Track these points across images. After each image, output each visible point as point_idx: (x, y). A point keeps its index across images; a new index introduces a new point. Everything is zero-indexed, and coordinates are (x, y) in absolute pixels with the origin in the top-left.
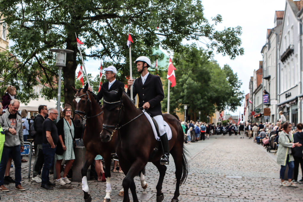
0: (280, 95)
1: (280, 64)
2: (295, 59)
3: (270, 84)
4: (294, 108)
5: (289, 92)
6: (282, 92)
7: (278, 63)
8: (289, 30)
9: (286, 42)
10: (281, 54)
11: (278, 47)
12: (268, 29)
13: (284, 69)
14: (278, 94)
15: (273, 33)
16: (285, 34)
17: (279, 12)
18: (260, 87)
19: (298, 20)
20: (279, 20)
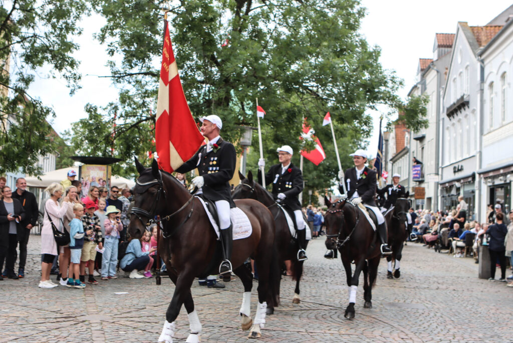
0: (443, 168)
1: (443, 119)
2: (471, 116)
3: (423, 148)
4: (468, 188)
5: (460, 164)
6: (447, 163)
7: (441, 117)
8: (461, 70)
9: (456, 87)
10: (448, 105)
11: (442, 93)
12: (420, 59)
13: (452, 128)
14: (440, 165)
15: (433, 69)
16: (454, 75)
17: (442, 35)
18: (404, 152)
19: (478, 60)
20: (441, 49)
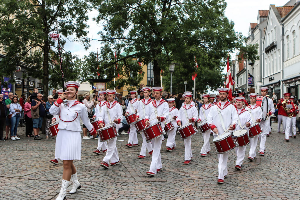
0: (264, 79)
1: (263, 54)
2: (278, 52)
3: (253, 69)
4: (277, 89)
5: (273, 76)
6: (266, 76)
7: (262, 53)
8: (272, 29)
9: (269, 37)
10: (266, 47)
11: (262, 41)
12: (251, 23)
13: (268, 59)
14: (262, 77)
15: (257, 29)
16: (268, 32)
17: (262, 11)
18: (244, 71)
19: (281, 24)
20: (261, 18)
